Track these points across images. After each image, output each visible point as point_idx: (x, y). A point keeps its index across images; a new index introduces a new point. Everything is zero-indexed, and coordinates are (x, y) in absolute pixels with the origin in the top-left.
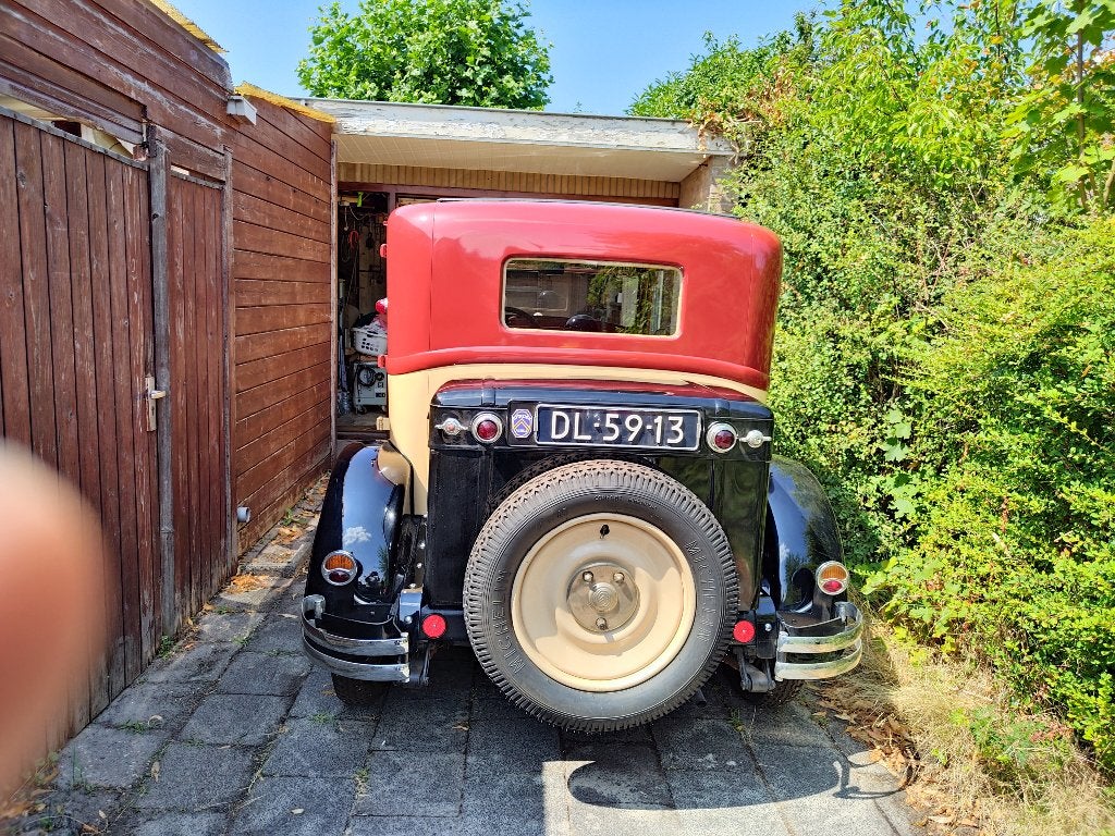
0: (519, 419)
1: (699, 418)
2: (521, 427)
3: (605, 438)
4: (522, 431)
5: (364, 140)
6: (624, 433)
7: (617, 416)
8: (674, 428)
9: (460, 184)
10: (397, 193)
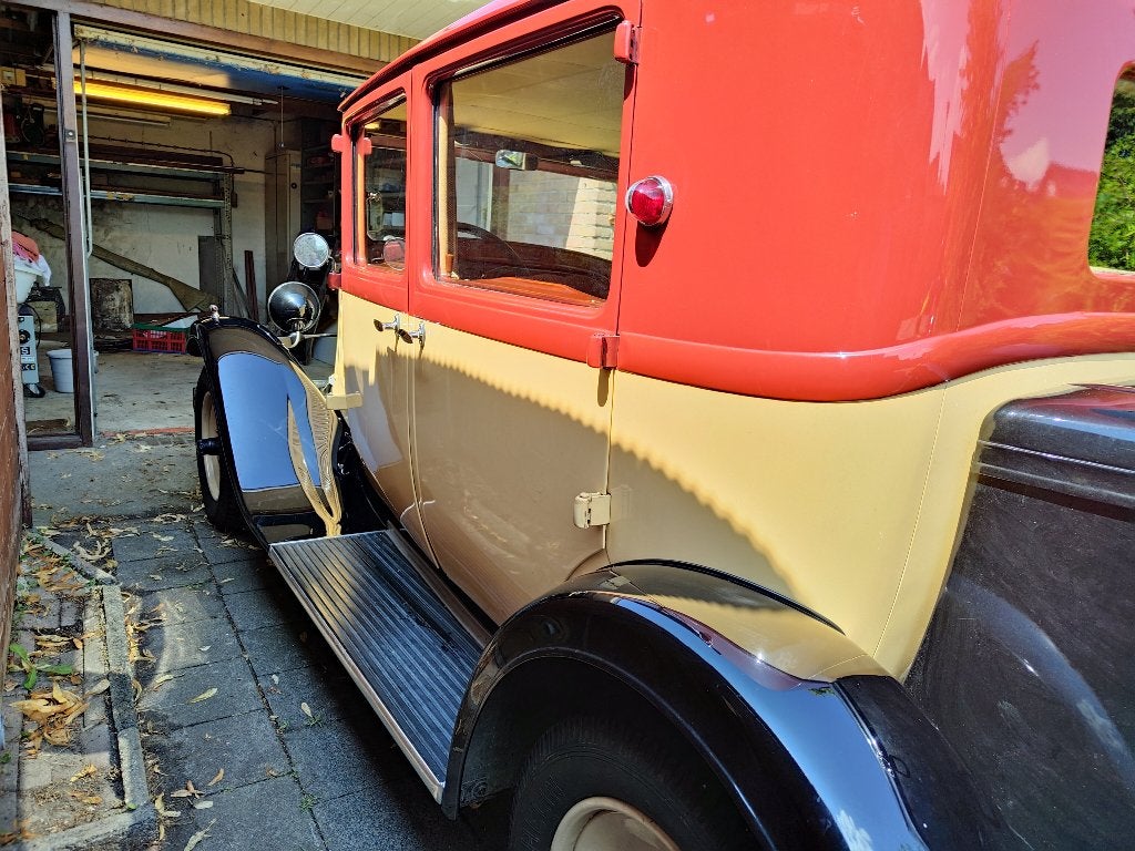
9: (193, 17)
10: (72, 15)
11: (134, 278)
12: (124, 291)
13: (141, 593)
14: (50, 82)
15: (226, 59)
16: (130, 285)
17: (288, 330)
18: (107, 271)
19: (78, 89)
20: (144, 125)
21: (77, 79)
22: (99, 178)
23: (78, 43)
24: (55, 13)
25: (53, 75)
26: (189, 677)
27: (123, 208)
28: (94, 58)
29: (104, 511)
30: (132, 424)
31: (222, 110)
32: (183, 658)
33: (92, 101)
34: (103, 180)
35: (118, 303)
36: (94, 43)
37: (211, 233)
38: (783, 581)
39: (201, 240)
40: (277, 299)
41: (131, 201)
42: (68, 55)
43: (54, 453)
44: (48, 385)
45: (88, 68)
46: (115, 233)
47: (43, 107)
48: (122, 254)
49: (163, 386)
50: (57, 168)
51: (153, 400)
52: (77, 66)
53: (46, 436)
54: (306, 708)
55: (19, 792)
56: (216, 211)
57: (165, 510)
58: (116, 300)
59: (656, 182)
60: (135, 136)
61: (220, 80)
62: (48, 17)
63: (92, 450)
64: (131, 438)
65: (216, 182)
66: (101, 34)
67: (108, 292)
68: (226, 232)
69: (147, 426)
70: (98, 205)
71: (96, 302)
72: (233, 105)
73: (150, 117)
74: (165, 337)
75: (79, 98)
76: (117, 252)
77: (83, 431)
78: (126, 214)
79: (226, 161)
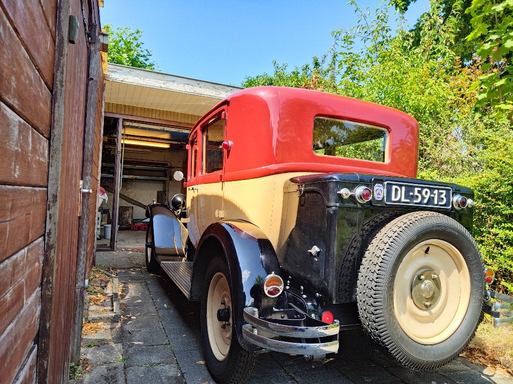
0: (377, 190)
1: (451, 192)
2: (379, 194)
3: (415, 201)
4: (379, 196)
5: (121, 84)
6: (423, 198)
7: (420, 189)
8: (441, 196)
9: (157, 117)
10: (123, 119)
11: (134, 206)
12: (130, 211)
13: (124, 283)
14: (114, 140)
15: (166, 129)
16: (133, 209)
17: (177, 208)
18: (125, 204)
19: (122, 142)
20: (142, 153)
21: (123, 138)
22: (126, 171)
23: (124, 127)
24: (119, 119)
25: (116, 137)
26: (134, 298)
27: (133, 181)
28: (129, 132)
29: (115, 267)
30: (127, 246)
31: (167, 146)
32: (133, 294)
33: (127, 146)
34: (127, 172)
35: (128, 215)
36: (129, 126)
37: (161, 190)
38: (247, 218)
39: (158, 192)
40: (175, 199)
41: (136, 179)
42: (121, 130)
43: (102, 252)
44: (102, 237)
45: (126, 135)
46: (130, 190)
47: (111, 149)
48: (131, 197)
49: (139, 238)
50: (113, 168)
51: (135, 241)
52: (123, 134)
53: (101, 248)
54: (165, 305)
55: (88, 310)
56: (164, 182)
57: (134, 267)
58: (127, 214)
59: (228, 142)
60: (139, 157)
61: (167, 136)
62: (117, 120)
63: (114, 253)
64: (127, 250)
65: (165, 172)
66: (131, 124)
67: (125, 211)
68: (167, 189)
69: (132, 247)
70: (124, 180)
71: (120, 215)
72: (171, 144)
73: (144, 150)
74: (142, 225)
75: (122, 144)
76: (129, 197)
77: (112, 248)
78: (134, 183)
79: (169, 165)
